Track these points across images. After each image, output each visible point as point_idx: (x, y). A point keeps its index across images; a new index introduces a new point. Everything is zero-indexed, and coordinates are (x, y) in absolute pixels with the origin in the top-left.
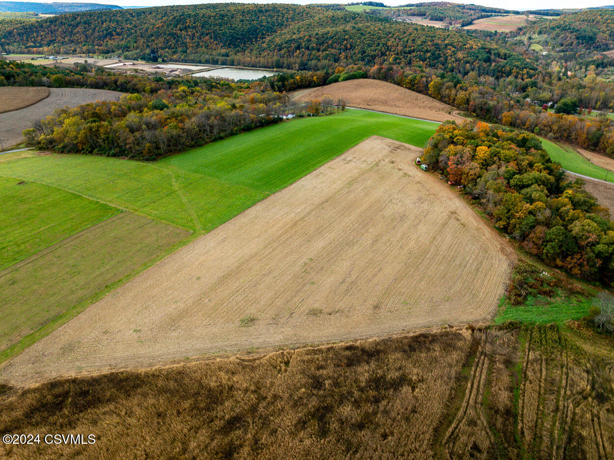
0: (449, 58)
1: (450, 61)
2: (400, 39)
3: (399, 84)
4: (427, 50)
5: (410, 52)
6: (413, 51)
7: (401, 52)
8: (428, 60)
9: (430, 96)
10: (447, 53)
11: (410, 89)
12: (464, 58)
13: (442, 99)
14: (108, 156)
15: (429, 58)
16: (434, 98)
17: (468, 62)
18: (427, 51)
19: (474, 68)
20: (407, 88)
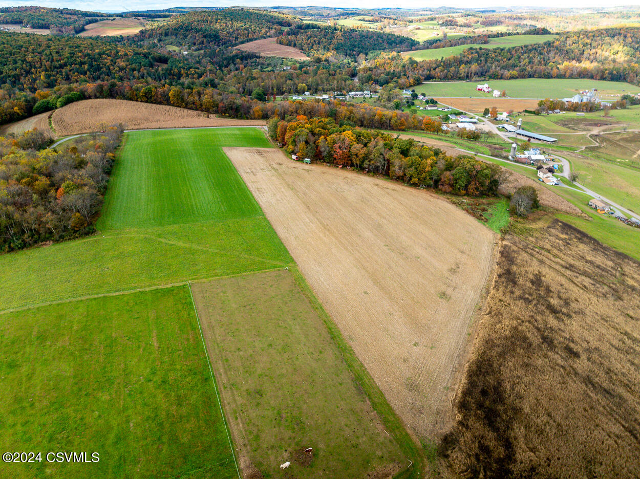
0: (112, 67)
1: (114, 71)
2: (40, 53)
3: (131, 99)
5: (61, 67)
6: (65, 65)
8: (88, 73)
9: (173, 105)
10: (106, 63)
11: (147, 102)
12: (127, 66)
13: (187, 106)
14: (11, 250)
15: (88, 70)
16: (178, 106)
17: (134, 70)
18: (82, 63)
19: (144, 74)
20: (144, 102)
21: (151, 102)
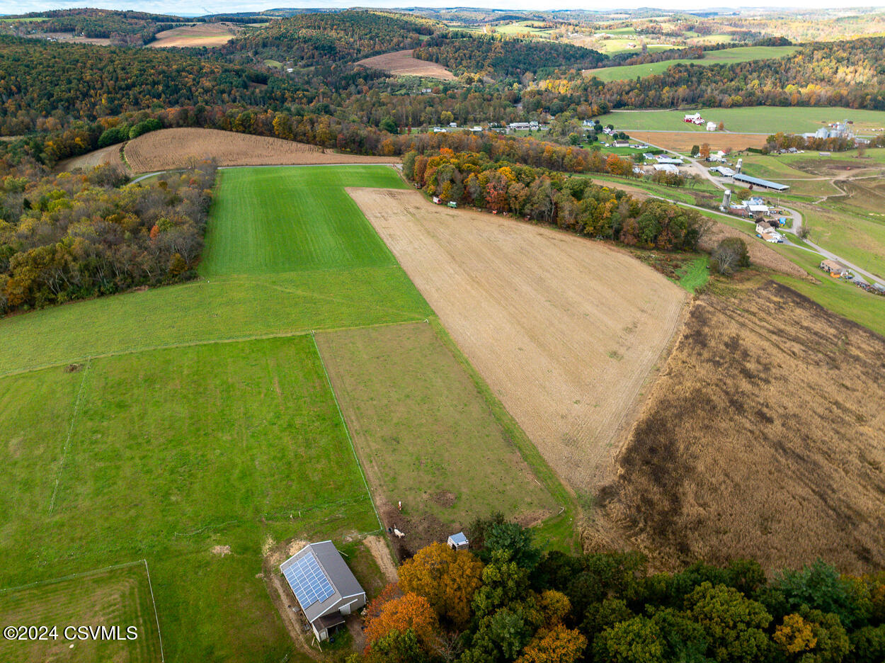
0: (194, 89)
1: (197, 93)
2: (101, 69)
4: (154, 81)
5: (129, 87)
6: (133, 85)
7: (114, 89)
8: (163, 96)
10: (187, 83)
11: (244, 132)
12: (214, 87)
13: (296, 139)
14: (102, 294)
15: (163, 91)
17: (223, 92)
18: (155, 83)
19: (236, 98)
20: (240, 132)
21: (250, 133)
